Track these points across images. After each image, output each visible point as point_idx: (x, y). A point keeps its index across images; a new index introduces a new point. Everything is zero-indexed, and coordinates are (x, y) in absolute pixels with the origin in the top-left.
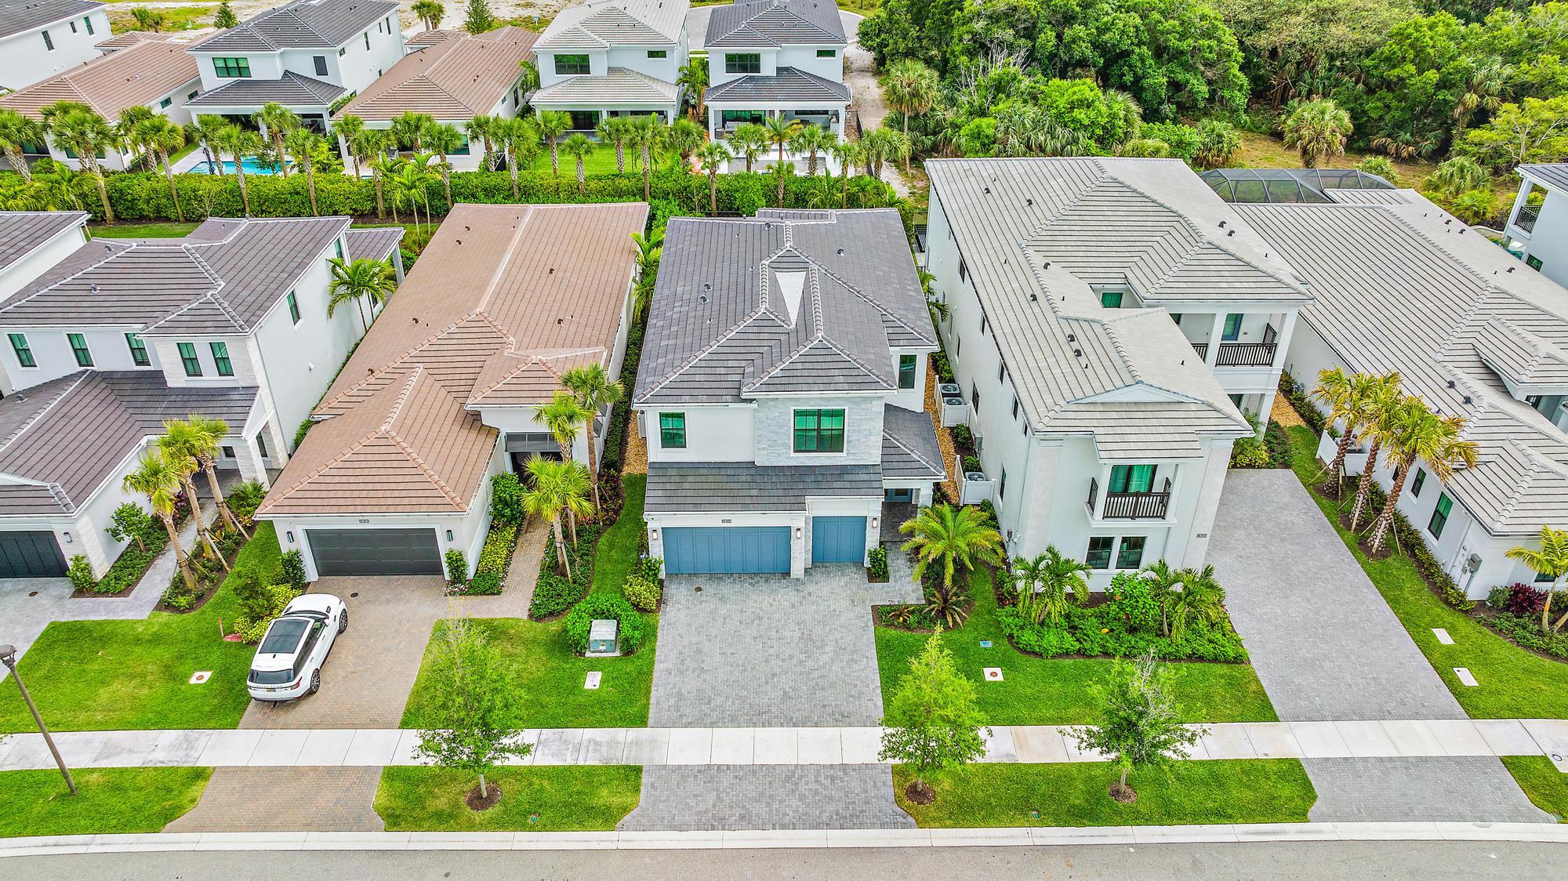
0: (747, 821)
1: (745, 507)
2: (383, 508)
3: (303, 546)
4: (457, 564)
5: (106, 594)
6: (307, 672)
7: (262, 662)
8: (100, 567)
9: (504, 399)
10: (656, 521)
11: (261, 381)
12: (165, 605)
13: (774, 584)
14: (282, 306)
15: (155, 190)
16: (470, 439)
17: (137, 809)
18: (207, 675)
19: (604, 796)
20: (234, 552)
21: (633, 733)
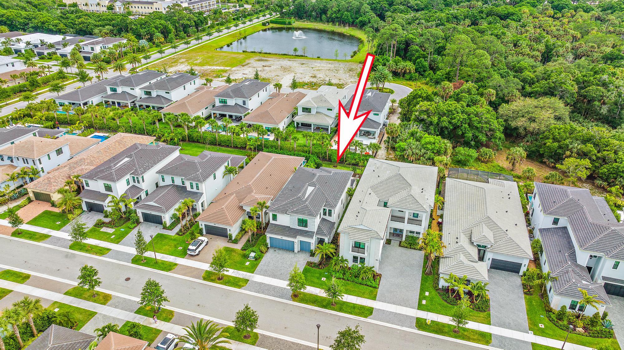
0: (263, 293)
1: (285, 236)
2: (218, 223)
3: (203, 227)
4: (231, 236)
5: (168, 229)
6: (197, 251)
7: (191, 247)
8: (168, 224)
9: (248, 205)
10: (268, 235)
11: (204, 192)
12: (177, 234)
13: (290, 253)
14: (212, 176)
15: (198, 136)
16: (239, 211)
17: (165, 268)
18: (181, 248)
19: (241, 283)
20: (192, 226)
21: (250, 274)
